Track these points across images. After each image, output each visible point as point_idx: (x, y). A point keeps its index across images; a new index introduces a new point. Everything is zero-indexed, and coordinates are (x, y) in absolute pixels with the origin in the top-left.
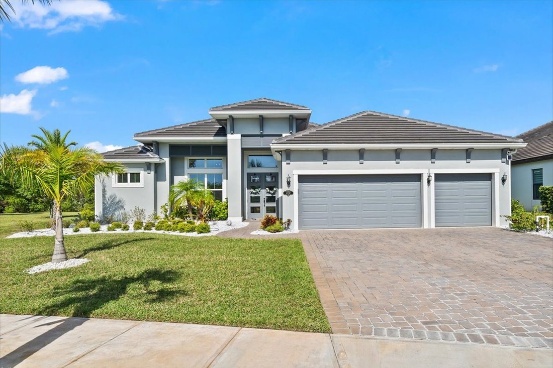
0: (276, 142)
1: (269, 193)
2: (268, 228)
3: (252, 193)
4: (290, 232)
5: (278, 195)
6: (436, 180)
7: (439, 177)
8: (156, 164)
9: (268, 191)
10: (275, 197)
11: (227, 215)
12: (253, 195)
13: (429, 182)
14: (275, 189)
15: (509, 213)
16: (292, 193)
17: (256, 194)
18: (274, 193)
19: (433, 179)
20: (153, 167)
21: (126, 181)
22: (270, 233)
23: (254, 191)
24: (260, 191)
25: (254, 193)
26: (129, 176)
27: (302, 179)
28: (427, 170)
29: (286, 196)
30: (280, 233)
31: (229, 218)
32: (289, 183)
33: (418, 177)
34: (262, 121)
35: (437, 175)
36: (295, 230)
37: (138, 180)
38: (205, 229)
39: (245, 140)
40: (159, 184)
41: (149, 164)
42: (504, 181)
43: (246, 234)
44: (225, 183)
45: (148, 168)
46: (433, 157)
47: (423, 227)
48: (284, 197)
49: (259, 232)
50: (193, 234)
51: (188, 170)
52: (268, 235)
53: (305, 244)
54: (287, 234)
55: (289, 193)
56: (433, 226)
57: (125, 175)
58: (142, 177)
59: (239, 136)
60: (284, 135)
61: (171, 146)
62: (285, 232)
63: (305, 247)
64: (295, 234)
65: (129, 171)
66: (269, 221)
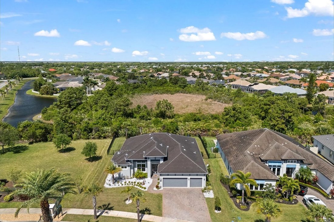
0: (158, 172)
7: (191, 178)
11: (147, 177)
13: (189, 179)
21: (123, 168)
27: (164, 178)
32: (161, 179)
33: (187, 178)
34: (155, 157)
35: (190, 178)
36: (162, 189)
37: (126, 168)
38: (145, 188)
39: (151, 161)
40: (131, 170)
41: (129, 165)
42: (204, 179)
43: (153, 189)
44: (146, 168)
45: (129, 166)
46: (190, 175)
47: (188, 187)
48: (160, 182)
49: (155, 189)
50: (143, 189)
51: (137, 163)
52: (157, 190)
53: (163, 196)
54: (160, 190)
55: (161, 181)
56: (189, 187)
57: (123, 167)
58: (127, 168)
59: (150, 160)
60: (161, 160)
61: (133, 160)
62: (160, 189)
63: (163, 197)
64: (162, 190)
65: (124, 166)
66: (157, 187)
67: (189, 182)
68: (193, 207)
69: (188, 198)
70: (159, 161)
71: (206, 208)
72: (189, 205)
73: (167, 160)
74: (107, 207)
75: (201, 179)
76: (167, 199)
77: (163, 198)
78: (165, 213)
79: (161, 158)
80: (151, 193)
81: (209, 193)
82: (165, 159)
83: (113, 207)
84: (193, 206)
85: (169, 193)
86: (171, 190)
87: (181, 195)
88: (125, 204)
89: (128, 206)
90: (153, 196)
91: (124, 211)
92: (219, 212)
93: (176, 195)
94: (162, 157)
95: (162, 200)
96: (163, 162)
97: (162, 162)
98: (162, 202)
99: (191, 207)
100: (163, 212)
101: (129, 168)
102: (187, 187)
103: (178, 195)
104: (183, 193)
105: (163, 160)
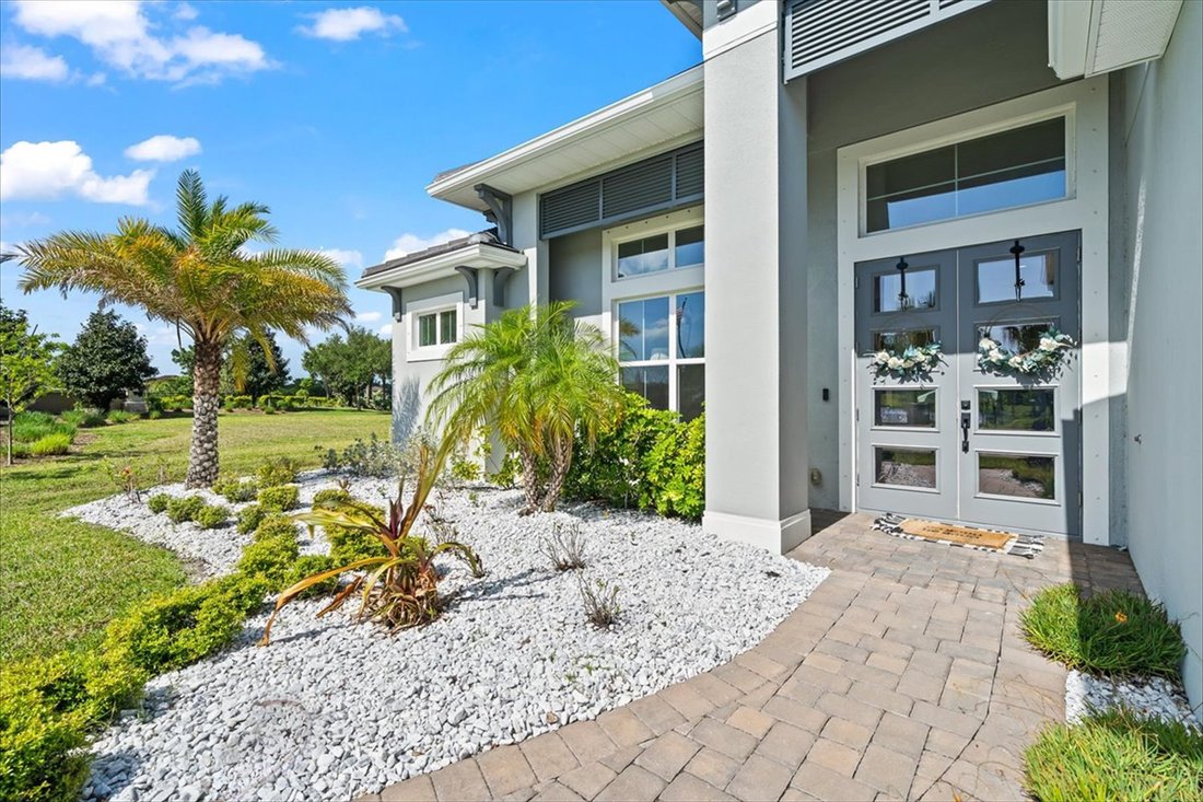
1: (1003, 368)
3: (882, 370)
5: (1076, 386)
9: (995, 356)
10: (1048, 396)
12: (891, 383)
14: (1047, 343)
17: (906, 374)
18: (1042, 370)
23: (894, 362)
24: (934, 361)
25: (894, 373)
26: (438, 322)
57: (432, 322)
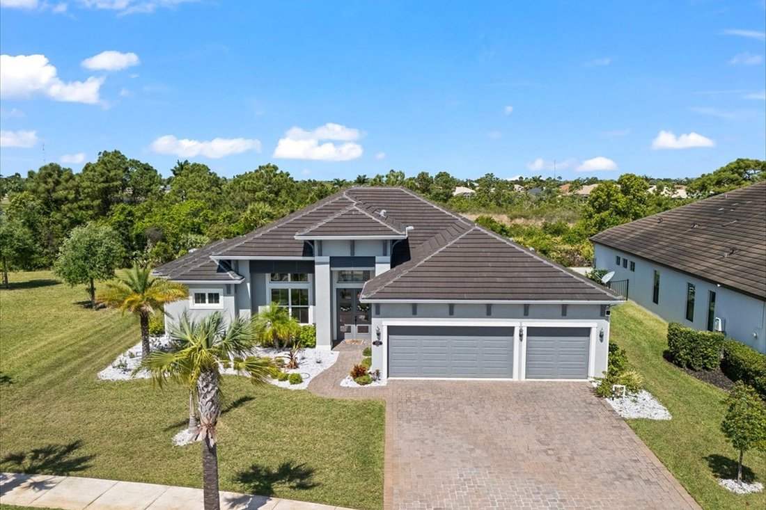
0: (365, 297)
2: (357, 379)
4: (379, 385)
6: (528, 335)
7: (532, 332)
8: (236, 285)
11: (315, 342)
13: (521, 336)
15: (605, 368)
16: (381, 343)
19: (525, 333)
20: (233, 290)
21: (204, 302)
22: (359, 385)
23: (344, 309)
26: (207, 296)
27: (392, 330)
28: (519, 323)
29: (375, 346)
30: (369, 385)
31: (317, 346)
32: (378, 334)
33: (509, 331)
34: (353, 243)
35: (529, 329)
36: (384, 381)
37: (217, 301)
38: (298, 380)
39: (334, 262)
40: (241, 311)
41: (228, 286)
42: (601, 336)
43: (336, 385)
44: (311, 309)
45: (228, 290)
46: (526, 312)
47: (515, 378)
48: (374, 347)
49: (349, 382)
50: (286, 384)
51: (270, 285)
52: (357, 389)
53: (388, 409)
54: (375, 389)
55: (378, 343)
56: (523, 379)
57: (203, 295)
58: (221, 298)
59: (327, 259)
60: (377, 259)
61: (251, 262)
62: (374, 384)
63: (387, 416)
64: (382, 388)
65: (207, 291)
66: (359, 373)
67: (520, 347)
68: (572, 459)
69: (526, 420)
70: (371, 261)
71: (656, 470)
72: (546, 451)
73: (409, 258)
74: (57, 458)
75: (586, 332)
76: (409, 421)
77: (387, 420)
78: (401, 493)
79: (380, 249)
80: (327, 397)
81: (635, 401)
82: (400, 252)
83: (91, 457)
84: (566, 454)
85: (423, 398)
86: (432, 387)
87: (488, 406)
88: (169, 446)
89: (180, 455)
90: (335, 412)
91: (147, 481)
92: (748, 488)
93: (457, 408)
94: (385, 242)
95: (380, 426)
96: (387, 267)
97: (382, 268)
98: (382, 438)
99: (559, 460)
100: (388, 482)
101: (232, 299)
102: (511, 376)
103: (468, 409)
104: (494, 398)
105: (388, 258)
